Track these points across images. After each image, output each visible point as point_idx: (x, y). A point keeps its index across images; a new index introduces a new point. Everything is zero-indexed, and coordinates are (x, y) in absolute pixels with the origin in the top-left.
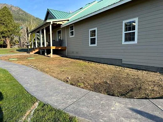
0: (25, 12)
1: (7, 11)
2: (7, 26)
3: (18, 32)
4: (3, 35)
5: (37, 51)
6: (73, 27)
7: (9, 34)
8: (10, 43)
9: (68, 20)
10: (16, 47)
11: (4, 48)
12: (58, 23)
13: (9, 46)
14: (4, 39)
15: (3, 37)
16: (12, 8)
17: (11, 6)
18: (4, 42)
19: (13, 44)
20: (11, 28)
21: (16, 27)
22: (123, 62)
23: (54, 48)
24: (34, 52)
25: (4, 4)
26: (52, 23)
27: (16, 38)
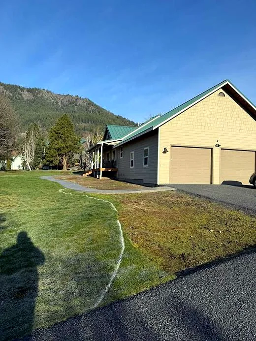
0: (98, 107)
1: (66, 120)
2: (65, 140)
3: (79, 148)
4: (60, 152)
5: (90, 173)
6: (122, 148)
7: (66, 150)
8: (67, 163)
9: (121, 140)
10: (75, 169)
11: (59, 169)
12: (109, 144)
13: (65, 167)
14: (60, 158)
15: (59, 155)
16: (78, 100)
17: (77, 99)
18: (60, 162)
19: (71, 164)
20: (70, 143)
21: (76, 142)
22: (144, 182)
23: (104, 169)
24: (87, 174)
25: (66, 96)
26: (102, 145)
27: (76, 156)
